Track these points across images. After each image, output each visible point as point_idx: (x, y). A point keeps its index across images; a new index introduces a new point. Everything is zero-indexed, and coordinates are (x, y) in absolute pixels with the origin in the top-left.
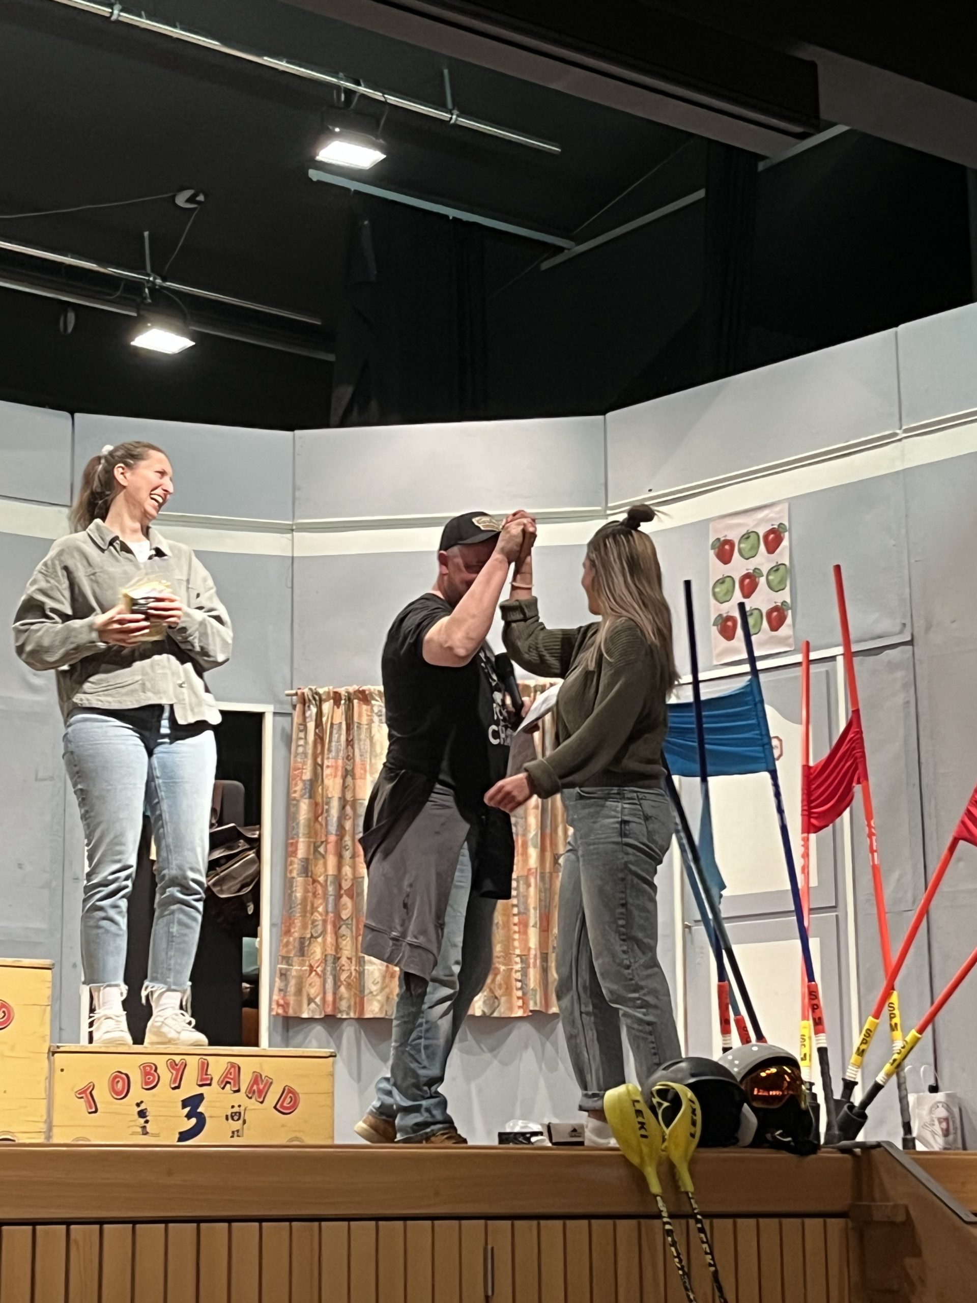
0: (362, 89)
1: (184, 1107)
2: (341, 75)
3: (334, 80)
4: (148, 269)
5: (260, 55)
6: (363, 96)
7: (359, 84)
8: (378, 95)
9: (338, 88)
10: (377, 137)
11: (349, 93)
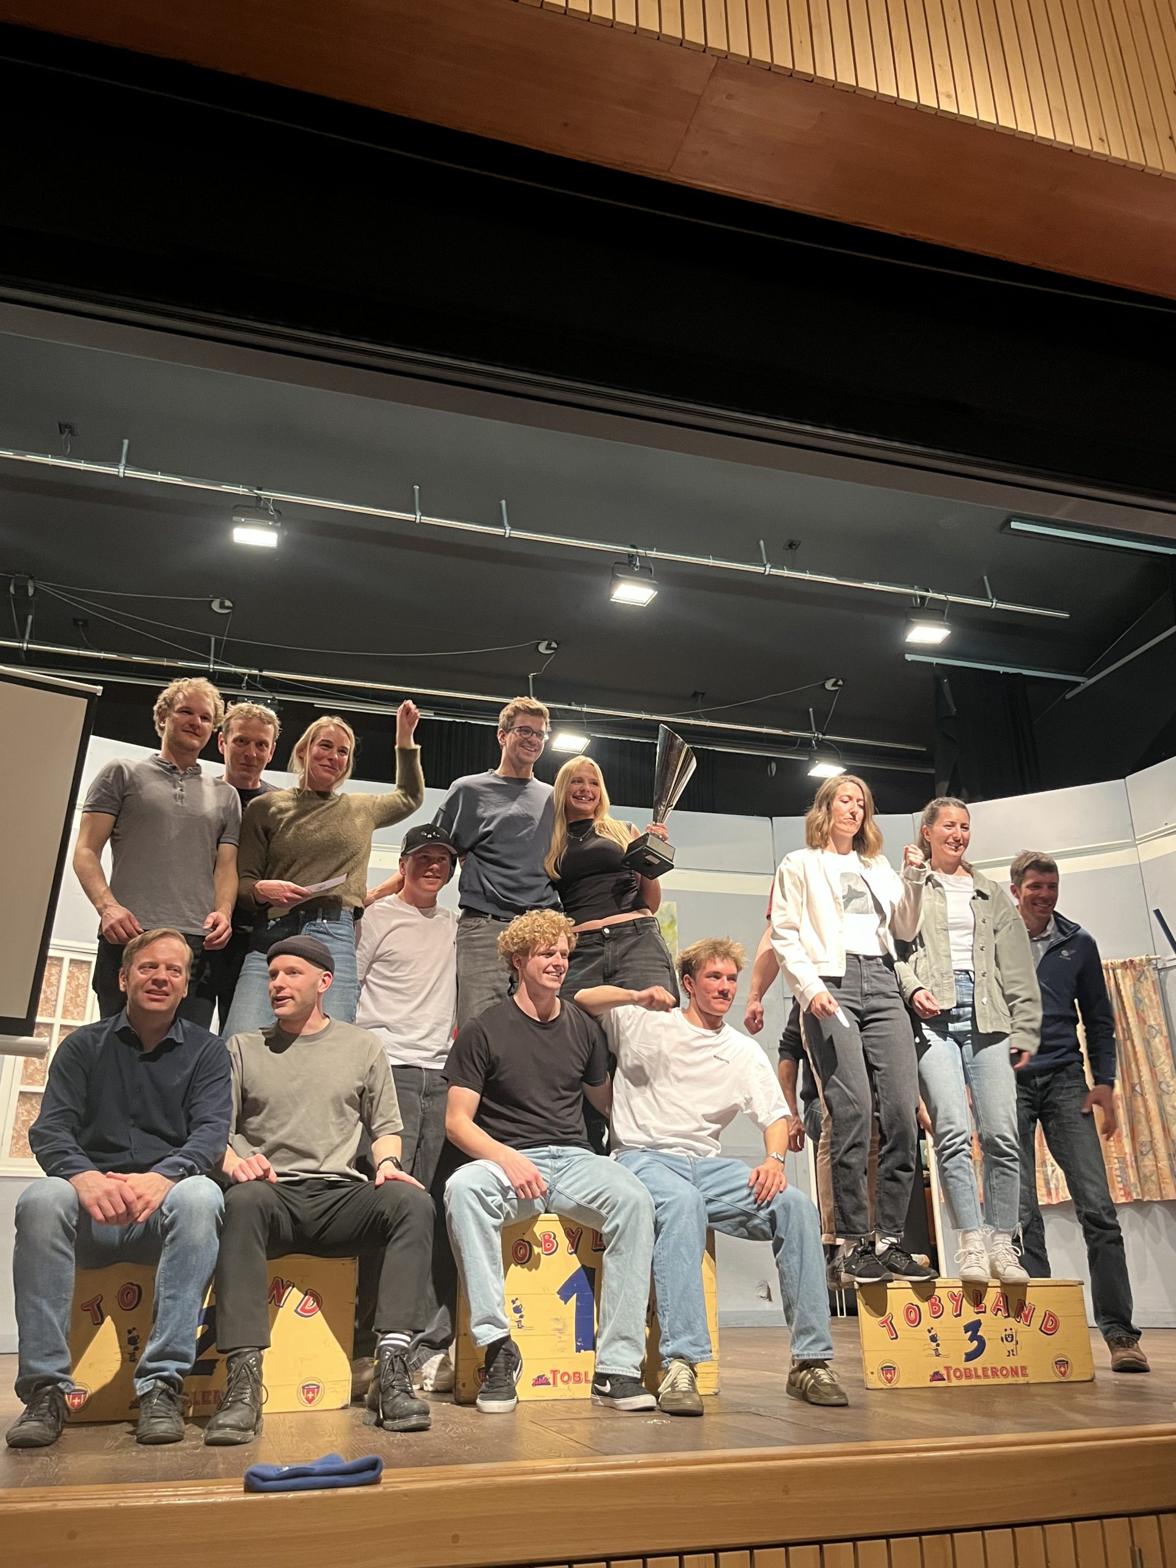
0: (930, 594)
1: (966, 1332)
2: (916, 587)
3: (912, 591)
4: (814, 730)
5: (861, 582)
6: (932, 599)
7: (928, 591)
8: (942, 597)
9: (915, 596)
10: (943, 621)
11: (923, 598)
